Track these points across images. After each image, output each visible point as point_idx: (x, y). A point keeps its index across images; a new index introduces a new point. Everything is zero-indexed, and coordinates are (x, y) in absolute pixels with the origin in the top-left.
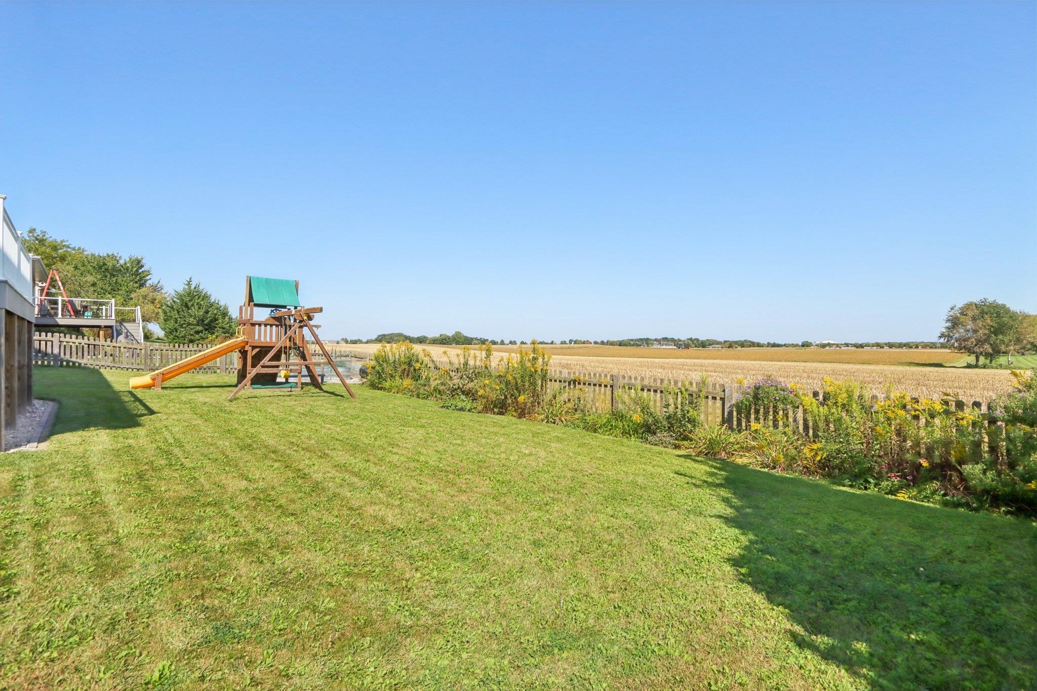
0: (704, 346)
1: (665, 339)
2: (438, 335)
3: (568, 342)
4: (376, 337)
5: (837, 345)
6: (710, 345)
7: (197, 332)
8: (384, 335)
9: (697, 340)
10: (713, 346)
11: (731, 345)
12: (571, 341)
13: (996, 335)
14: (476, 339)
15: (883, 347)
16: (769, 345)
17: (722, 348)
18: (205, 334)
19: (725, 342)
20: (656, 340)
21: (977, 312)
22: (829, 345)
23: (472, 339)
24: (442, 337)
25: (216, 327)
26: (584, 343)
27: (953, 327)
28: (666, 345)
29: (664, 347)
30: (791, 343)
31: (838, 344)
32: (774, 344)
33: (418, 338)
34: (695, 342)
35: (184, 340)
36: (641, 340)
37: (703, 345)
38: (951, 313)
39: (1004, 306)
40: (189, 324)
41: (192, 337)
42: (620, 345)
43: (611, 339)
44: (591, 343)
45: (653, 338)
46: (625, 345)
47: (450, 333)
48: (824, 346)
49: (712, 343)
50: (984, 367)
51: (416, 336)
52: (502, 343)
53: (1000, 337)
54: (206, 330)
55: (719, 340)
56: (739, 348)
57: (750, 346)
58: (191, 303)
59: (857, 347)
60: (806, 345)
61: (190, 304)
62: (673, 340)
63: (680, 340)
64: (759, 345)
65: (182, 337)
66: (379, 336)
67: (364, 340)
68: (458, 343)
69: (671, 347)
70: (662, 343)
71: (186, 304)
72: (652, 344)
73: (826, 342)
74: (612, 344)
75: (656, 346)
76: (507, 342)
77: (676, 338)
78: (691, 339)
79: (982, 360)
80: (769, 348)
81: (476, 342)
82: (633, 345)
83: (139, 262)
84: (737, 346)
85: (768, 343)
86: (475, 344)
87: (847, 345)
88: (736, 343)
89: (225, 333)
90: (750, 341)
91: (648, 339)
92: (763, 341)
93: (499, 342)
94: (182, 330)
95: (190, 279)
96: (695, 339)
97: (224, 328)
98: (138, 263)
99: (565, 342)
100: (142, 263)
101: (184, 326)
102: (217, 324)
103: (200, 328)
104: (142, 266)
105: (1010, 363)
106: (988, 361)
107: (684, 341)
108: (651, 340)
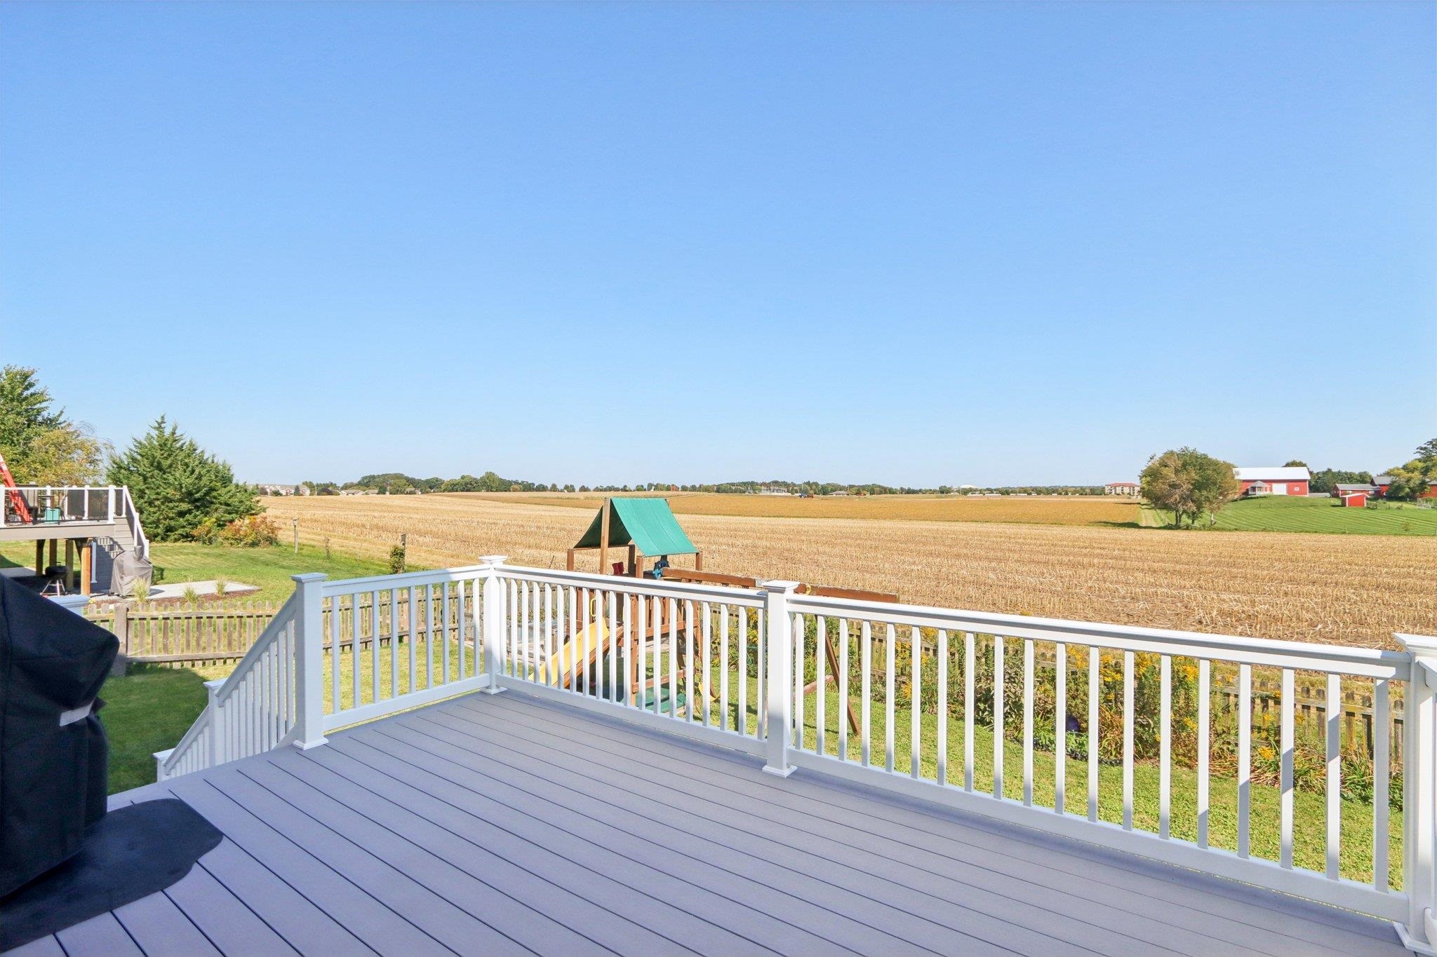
0: (825, 493)
1: (776, 483)
2: (457, 477)
3: (646, 487)
4: (359, 479)
5: (981, 492)
6: (833, 491)
7: (182, 514)
8: (373, 477)
9: (816, 484)
10: (836, 492)
11: (859, 491)
12: (650, 486)
13: (1200, 491)
14: (516, 483)
15: (1030, 494)
16: (903, 491)
17: (848, 495)
18: (195, 516)
19: (851, 486)
20: (764, 484)
21: (1180, 463)
22: (971, 490)
23: (510, 483)
24: (466, 480)
25: (212, 503)
26: (668, 489)
27: (1153, 481)
28: (777, 491)
29: (775, 494)
30: (928, 488)
31: (981, 490)
32: (909, 489)
33: (427, 481)
34: (814, 487)
35: (157, 527)
36: (745, 484)
37: (825, 491)
38: (1150, 464)
39: (1205, 457)
40: (167, 500)
41: (173, 523)
42: (718, 491)
43: (706, 483)
44: (677, 489)
45: (760, 481)
46: (725, 491)
47: (478, 474)
48: (965, 492)
49: (835, 488)
50: (1187, 528)
51: (424, 479)
52: (554, 488)
53: (1204, 493)
54: (197, 508)
55: (842, 485)
56: (868, 495)
57: (881, 493)
58: (169, 462)
59: (1002, 494)
60: (944, 491)
61: (166, 463)
62: (785, 484)
63: (794, 485)
64: (891, 491)
65: (153, 522)
66: (365, 478)
67: (340, 485)
68: (489, 489)
69: (783, 494)
70: (772, 488)
71: (159, 463)
72: (760, 490)
73: (967, 487)
74: (707, 489)
75: (765, 493)
76: (560, 487)
77: (789, 481)
78: (808, 483)
79: (1185, 520)
80: (903, 495)
81: (516, 487)
82: (735, 491)
83: (25, 377)
84: (865, 492)
85: (902, 489)
86: (515, 490)
87: (991, 491)
88: (864, 488)
89: (230, 513)
90: (879, 486)
91: (753, 482)
92: (896, 486)
93: (549, 487)
94: (152, 510)
95: (163, 417)
96: (814, 483)
97: (228, 505)
98: (25, 379)
99: (642, 486)
100: (32, 379)
101: (157, 503)
102: (215, 498)
103: (184, 506)
104: (31, 385)
105: (1213, 523)
106: (1190, 521)
107: (799, 485)
108: (757, 484)
